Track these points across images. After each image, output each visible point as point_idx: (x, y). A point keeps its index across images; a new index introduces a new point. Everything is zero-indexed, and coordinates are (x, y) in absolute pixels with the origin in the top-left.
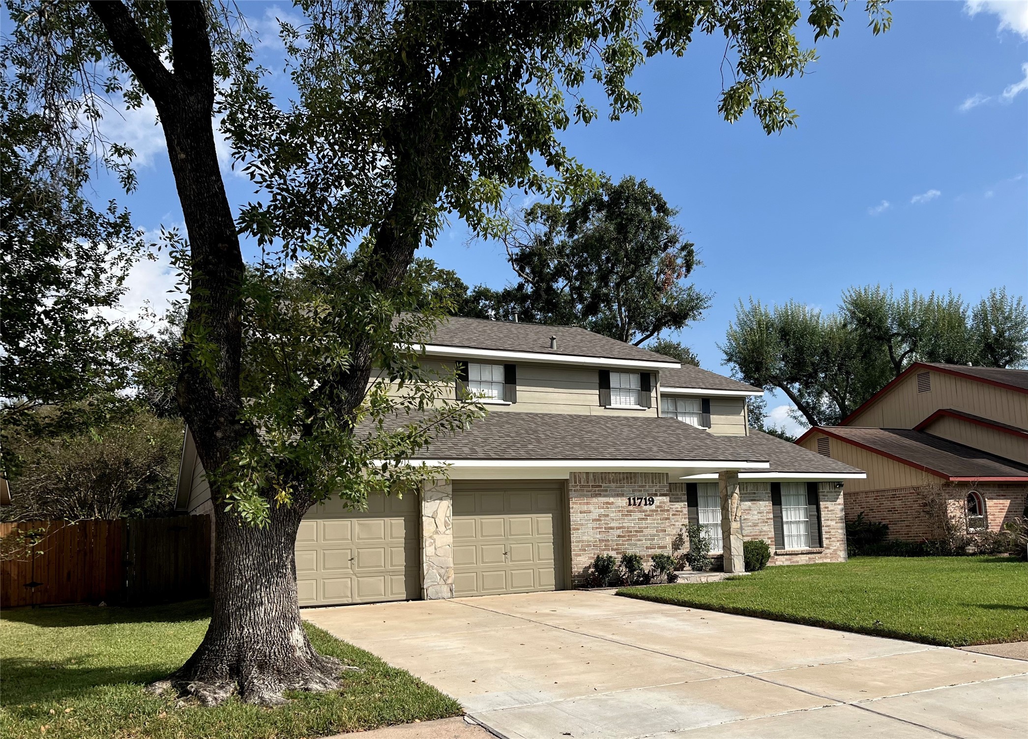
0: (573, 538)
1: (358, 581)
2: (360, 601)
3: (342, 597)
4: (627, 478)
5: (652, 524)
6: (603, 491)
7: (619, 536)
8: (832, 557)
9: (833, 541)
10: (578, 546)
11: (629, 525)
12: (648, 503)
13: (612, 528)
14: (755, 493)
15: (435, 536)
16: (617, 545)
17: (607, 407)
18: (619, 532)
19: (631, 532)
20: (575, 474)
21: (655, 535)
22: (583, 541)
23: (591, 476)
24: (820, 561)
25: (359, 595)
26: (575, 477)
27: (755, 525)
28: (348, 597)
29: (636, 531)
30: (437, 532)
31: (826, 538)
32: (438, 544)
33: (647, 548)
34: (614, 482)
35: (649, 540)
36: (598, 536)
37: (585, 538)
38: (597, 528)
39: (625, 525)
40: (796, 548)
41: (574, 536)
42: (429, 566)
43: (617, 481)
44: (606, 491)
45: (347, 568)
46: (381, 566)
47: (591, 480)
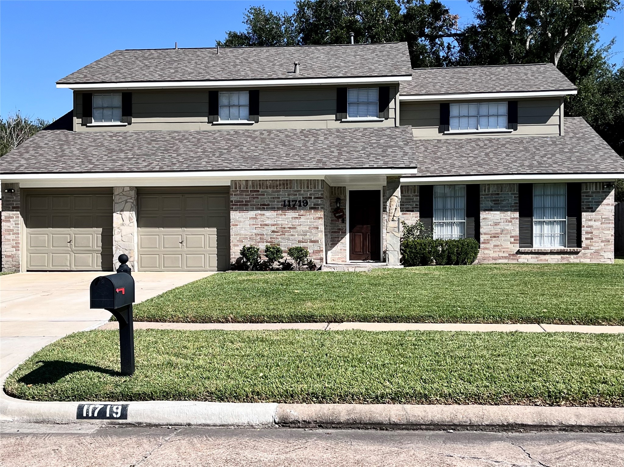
0: (232, 232)
1: (75, 256)
2: (75, 270)
3: (63, 266)
4: (284, 184)
5: (305, 222)
6: (260, 195)
7: (273, 232)
8: (592, 258)
9: (595, 242)
10: (236, 239)
11: (283, 222)
12: (302, 204)
13: (266, 225)
14: (498, 194)
15: (122, 227)
16: (271, 238)
17: (343, 120)
18: (273, 228)
19: (285, 228)
20: (235, 182)
21: (307, 232)
22: (240, 234)
23: (250, 183)
24: (577, 261)
25: (75, 266)
26: (236, 184)
27: (496, 224)
28: (67, 266)
29: (290, 228)
30: (123, 225)
31: (586, 239)
32: (124, 233)
33: (299, 242)
34: (270, 188)
35: (301, 235)
36: (255, 231)
37: (242, 232)
38: (253, 224)
39: (278, 222)
40: (547, 247)
41: (233, 231)
42: (117, 248)
43: (273, 187)
44: (264, 195)
45: (68, 247)
46: (90, 247)
47: (250, 186)
